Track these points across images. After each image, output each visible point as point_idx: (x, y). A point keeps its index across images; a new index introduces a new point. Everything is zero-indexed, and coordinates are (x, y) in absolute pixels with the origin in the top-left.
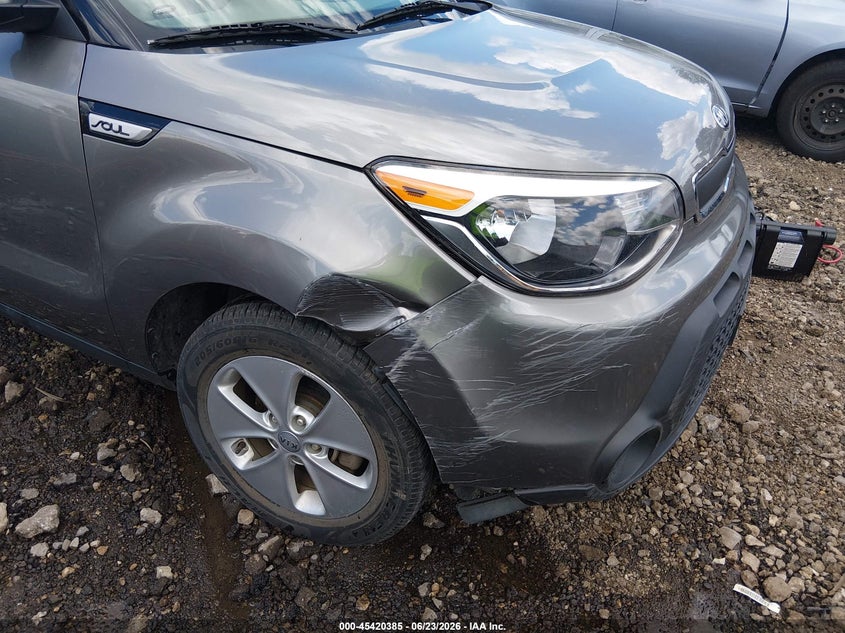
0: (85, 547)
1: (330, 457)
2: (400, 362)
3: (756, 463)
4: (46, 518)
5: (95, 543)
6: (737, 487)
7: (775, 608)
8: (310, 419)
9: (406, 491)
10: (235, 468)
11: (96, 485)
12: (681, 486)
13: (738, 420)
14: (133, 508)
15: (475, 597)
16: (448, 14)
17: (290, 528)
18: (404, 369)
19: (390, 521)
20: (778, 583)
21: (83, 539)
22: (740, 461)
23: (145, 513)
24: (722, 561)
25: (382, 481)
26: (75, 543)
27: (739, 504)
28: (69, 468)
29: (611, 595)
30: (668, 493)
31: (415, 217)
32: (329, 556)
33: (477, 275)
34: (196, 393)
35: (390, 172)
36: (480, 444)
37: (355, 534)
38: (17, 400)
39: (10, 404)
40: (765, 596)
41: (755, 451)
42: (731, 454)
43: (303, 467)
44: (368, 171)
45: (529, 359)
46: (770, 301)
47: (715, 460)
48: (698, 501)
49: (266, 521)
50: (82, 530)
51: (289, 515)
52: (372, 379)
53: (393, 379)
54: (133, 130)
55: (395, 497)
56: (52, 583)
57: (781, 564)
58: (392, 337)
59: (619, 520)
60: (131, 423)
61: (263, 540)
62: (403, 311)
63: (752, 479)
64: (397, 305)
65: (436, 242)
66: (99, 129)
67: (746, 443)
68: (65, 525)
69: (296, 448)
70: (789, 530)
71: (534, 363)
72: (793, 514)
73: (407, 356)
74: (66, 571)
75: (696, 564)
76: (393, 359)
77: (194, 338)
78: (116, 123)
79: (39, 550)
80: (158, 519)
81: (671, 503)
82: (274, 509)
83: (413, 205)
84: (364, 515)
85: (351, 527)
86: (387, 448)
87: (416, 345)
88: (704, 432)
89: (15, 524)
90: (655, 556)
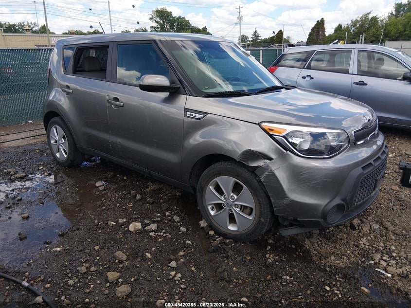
0: (165, 235)
1: (241, 210)
2: (265, 175)
3: (391, 239)
4: (154, 226)
5: (168, 234)
6: (382, 244)
7: (390, 275)
8: (236, 197)
9: (264, 218)
10: (210, 214)
11: (166, 221)
12: (361, 242)
13: (386, 226)
14: (178, 228)
15: (284, 260)
16: (282, 90)
17: (226, 235)
18: (266, 177)
19: (258, 230)
20: (392, 269)
21: (164, 233)
22: (385, 238)
23: (182, 229)
24: (373, 262)
25: (257, 215)
26: (162, 234)
27: (382, 249)
28: (158, 217)
29: (331, 265)
30: (356, 243)
31: (271, 136)
32: (238, 245)
33: (287, 151)
34: (203, 189)
35: (264, 125)
36: (286, 201)
37: (247, 235)
38: (140, 200)
39: (138, 201)
40: (387, 272)
41: (391, 235)
42: (382, 236)
43: (233, 214)
44: (259, 124)
45: (301, 175)
46: (409, 194)
47: (375, 237)
48: (367, 247)
49: (218, 233)
50: (164, 231)
51: (226, 231)
52: (256, 182)
53: (262, 180)
54: (198, 116)
55: (260, 220)
56: (156, 242)
57: (394, 265)
58: (262, 168)
59: (337, 248)
60: (175, 207)
61: (218, 238)
62: (266, 160)
63: (388, 243)
64: (265, 159)
65: (277, 142)
66: (189, 116)
67: (388, 233)
68: (159, 230)
69: (231, 206)
70: (400, 257)
71: (303, 176)
72: (402, 253)
73: (267, 173)
74: (160, 240)
75: (363, 262)
76: (263, 174)
77: (206, 172)
78: (194, 114)
79: (152, 234)
80: (186, 230)
81: (357, 246)
82: (221, 228)
83: (270, 133)
84: (250, 229)
85: (246, 233)
86: (259, 203)
87: (269, 170)
88: (373, 229)
89: (144, 228)
90: (348, 258)
